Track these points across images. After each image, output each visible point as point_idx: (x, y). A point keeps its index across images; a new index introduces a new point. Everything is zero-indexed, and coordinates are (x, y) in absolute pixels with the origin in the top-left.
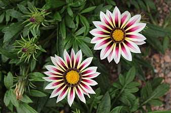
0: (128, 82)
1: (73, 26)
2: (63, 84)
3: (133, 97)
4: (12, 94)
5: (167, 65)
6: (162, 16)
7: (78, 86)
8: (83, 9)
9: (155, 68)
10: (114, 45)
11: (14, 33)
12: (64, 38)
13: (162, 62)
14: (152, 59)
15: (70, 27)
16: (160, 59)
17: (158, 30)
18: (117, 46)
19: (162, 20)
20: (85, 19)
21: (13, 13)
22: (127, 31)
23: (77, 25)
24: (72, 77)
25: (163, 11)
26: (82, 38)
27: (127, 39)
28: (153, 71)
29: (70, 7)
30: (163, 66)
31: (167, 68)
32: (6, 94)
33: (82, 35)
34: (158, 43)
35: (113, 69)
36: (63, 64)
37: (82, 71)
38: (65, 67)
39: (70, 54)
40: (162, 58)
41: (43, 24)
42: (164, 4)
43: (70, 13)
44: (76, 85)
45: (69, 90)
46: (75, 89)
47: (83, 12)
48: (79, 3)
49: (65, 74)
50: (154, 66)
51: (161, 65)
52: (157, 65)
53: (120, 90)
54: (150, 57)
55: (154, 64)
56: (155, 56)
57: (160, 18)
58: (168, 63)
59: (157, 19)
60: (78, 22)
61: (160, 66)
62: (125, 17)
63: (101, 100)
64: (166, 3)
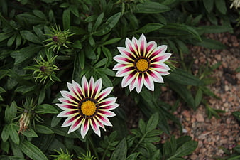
0: (149, 130)
1: (93, 57)
2: (77, 114)
3: (154, 147)
4: (12, 128)
5: (198, 125)
6: (197, 67)
7: (94, 119)
8: (107, 40)
9: (185, 128)
10: (137, 74)
11: (28, 55)
12: (83, 68)
13: (193, 121)
14: (181, 117)
15: (90, 58)
16: (191, 118)
17: (190, 78)
18: (140, 75)
19: (197, 71)
20: (108, 51)
21: (28, 35)
22: (152, 61)
23: (98, 56)
24: (88, 108)
25: (199, 61)
26: (103, 69)
27: (152, 69)
28: (182, 131)
29: (93, 36)
30: (193, 126)
31: (198, 128)
32: (4, 129)
33: (103, 66)
34: (190, 96)
35: (133, 123)
36: (80, 92)
37: (100, 102)
38: (82, 96)
39: (89, 81)
40: (193, 116)
41: (64, 45)
42: (201, 53)
43: (92, 42)
44: (91, 117)
45: (83, 121)
46: (90, 121)
47: (107, 43)
48: (104, 32)
49: (81, 103)
50: (183, 125)
51: (192, 124)
52: (187, 124)
53: (139, 139)
54: (180, 113)
55: (183, 122)
56: (185, 113)
57: (195, 69)
58: (200, 122)
59: (192, 69)
60: (99, 53)
61: (190, 126)
62: (151, 45)
63: (116, 146)
64: (204, 53)
